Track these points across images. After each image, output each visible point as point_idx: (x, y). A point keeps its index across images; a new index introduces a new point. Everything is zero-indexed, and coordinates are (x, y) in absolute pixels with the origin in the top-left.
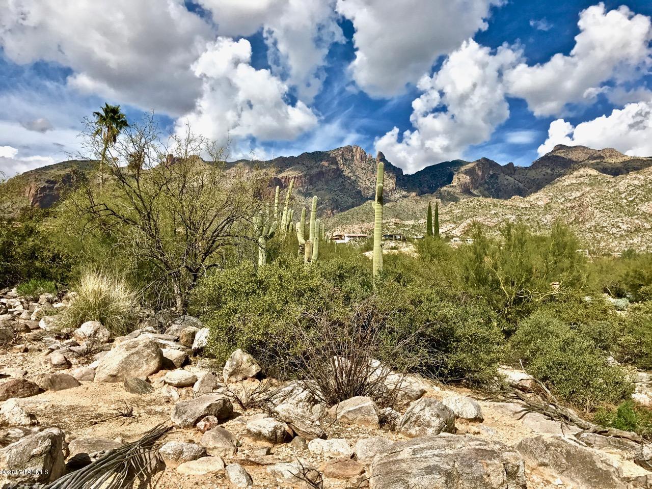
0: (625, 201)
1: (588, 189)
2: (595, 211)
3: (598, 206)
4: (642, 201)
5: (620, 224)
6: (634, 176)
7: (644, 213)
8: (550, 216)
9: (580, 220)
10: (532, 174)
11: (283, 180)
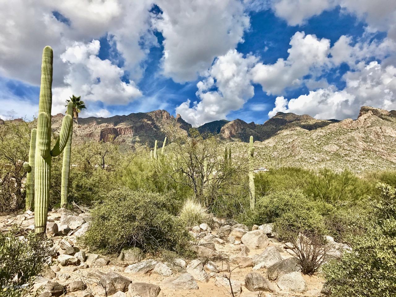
0: (316, 144)
1: (296, 137)
2: (301, 150)
3: (302, 147)
4: (324, 144)
5: (314, 157)
6: (320, 130)
7: (326, 151)
8: (276, 153)
9: (293, 155)
10: (265, 129)
11: (118, 130)
